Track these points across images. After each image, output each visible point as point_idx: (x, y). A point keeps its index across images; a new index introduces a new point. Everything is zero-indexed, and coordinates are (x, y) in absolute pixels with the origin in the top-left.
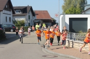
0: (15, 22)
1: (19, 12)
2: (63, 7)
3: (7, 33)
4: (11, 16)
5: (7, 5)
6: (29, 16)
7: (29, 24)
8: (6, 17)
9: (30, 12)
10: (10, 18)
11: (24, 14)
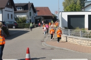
0: (16, 19)
1: (20, 8)
2: (64, 3)
3: (10, 29)
4: (13, 13)
5: (8, 2)
6: (30, 13)
7: (30, 20)
8: (8, 14)
9: (32, 9)
10: (12, 15)
11: (25, 11)
